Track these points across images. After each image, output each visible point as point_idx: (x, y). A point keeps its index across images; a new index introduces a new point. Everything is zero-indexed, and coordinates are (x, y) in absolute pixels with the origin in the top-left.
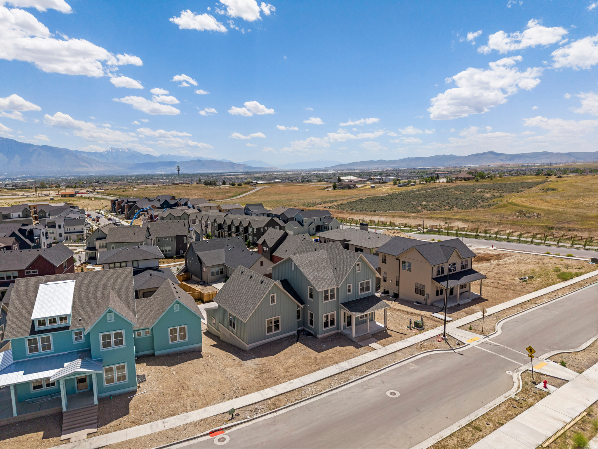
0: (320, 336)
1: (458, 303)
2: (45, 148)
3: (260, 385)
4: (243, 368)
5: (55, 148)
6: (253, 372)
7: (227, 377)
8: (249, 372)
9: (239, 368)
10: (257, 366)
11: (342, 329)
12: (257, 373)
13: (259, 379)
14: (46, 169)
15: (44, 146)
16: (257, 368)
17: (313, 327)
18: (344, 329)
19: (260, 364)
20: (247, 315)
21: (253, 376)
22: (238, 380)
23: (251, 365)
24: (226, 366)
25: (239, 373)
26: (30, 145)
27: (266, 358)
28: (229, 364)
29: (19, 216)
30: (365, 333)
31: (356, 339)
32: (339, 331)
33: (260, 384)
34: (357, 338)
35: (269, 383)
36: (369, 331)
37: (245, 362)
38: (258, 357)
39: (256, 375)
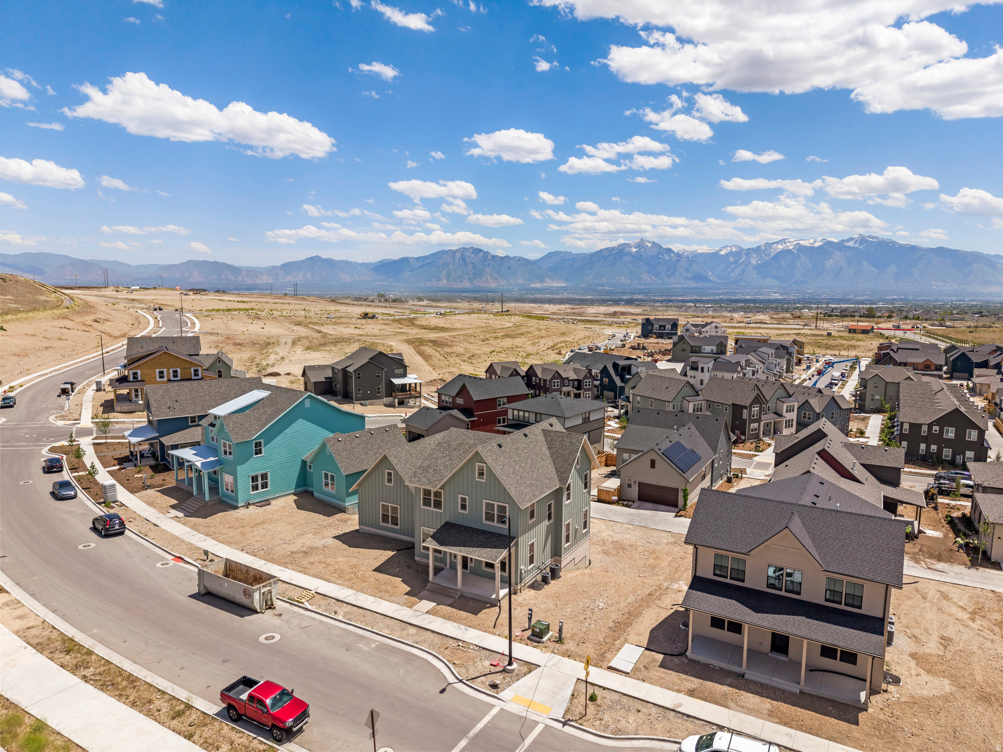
1: (744, 669)
2: (941, 251)
5: (956, 251)
14: (934, 287)
15: (940, 249)
26: (914, 248)
29: (712, 350)
30: (452, 587)
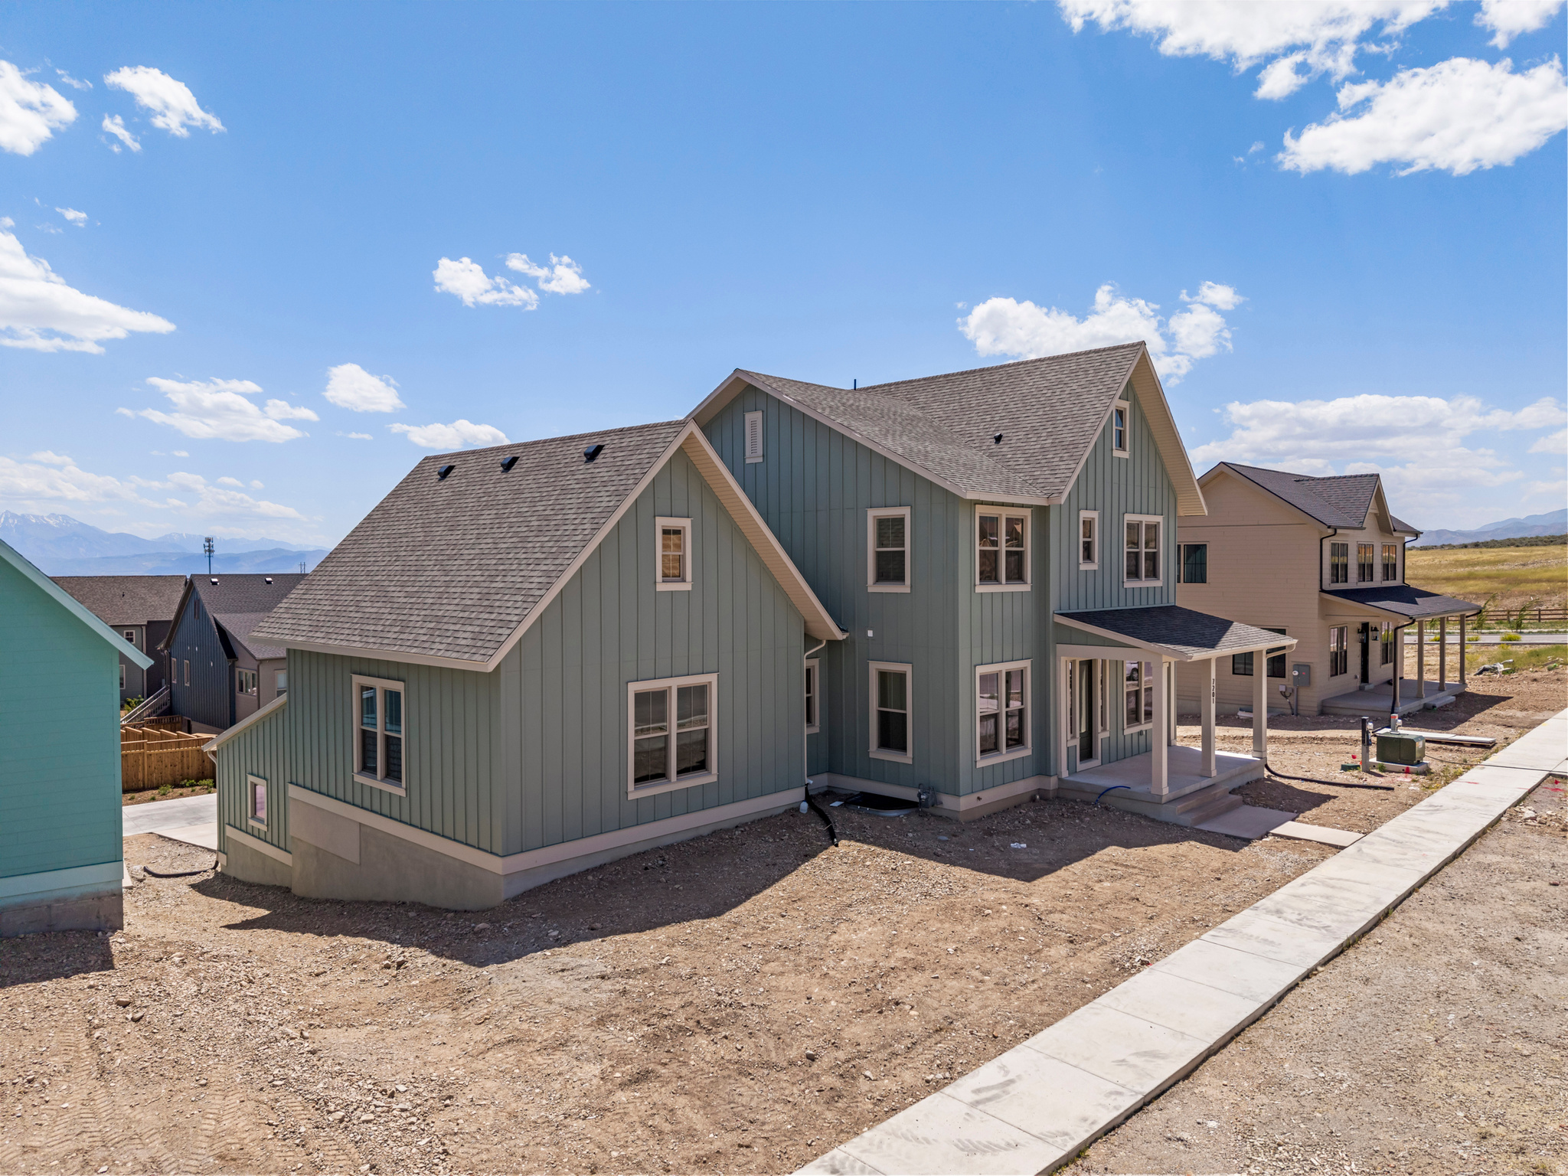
0: (965, 803)
3: (694, 1150)
4: (480, 1011)
6: (581, 1033)
7: (321, 1104)
8: (545, 1034)
9: (445, 1017)
10: (607, 985)
11: (1065, 774)
12: (626, 1038)
13: (658, 1093)
16: (613, 1003)
17: (907, 758)
18: (1073, 770)
19: (628, 974)
20: (505, 624)
21: (594, 1069)
22: (440, 1122)
23: (554, 982)
24: (321, 1017)
25: (447, 1053)
27: (662, 934)
28: (352, 997)
30: (1203, 783)
31: (1179, 806)
32: (1052, 783)
33: (692, 1134)
34: (1192, 803)
35: (779, 1117)
36: (1214, 773)
37: (486, 971)
38: (595, 932)
39: (623, 1059)
